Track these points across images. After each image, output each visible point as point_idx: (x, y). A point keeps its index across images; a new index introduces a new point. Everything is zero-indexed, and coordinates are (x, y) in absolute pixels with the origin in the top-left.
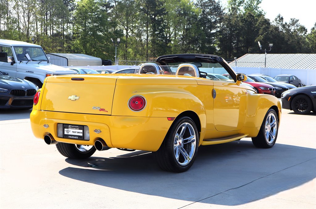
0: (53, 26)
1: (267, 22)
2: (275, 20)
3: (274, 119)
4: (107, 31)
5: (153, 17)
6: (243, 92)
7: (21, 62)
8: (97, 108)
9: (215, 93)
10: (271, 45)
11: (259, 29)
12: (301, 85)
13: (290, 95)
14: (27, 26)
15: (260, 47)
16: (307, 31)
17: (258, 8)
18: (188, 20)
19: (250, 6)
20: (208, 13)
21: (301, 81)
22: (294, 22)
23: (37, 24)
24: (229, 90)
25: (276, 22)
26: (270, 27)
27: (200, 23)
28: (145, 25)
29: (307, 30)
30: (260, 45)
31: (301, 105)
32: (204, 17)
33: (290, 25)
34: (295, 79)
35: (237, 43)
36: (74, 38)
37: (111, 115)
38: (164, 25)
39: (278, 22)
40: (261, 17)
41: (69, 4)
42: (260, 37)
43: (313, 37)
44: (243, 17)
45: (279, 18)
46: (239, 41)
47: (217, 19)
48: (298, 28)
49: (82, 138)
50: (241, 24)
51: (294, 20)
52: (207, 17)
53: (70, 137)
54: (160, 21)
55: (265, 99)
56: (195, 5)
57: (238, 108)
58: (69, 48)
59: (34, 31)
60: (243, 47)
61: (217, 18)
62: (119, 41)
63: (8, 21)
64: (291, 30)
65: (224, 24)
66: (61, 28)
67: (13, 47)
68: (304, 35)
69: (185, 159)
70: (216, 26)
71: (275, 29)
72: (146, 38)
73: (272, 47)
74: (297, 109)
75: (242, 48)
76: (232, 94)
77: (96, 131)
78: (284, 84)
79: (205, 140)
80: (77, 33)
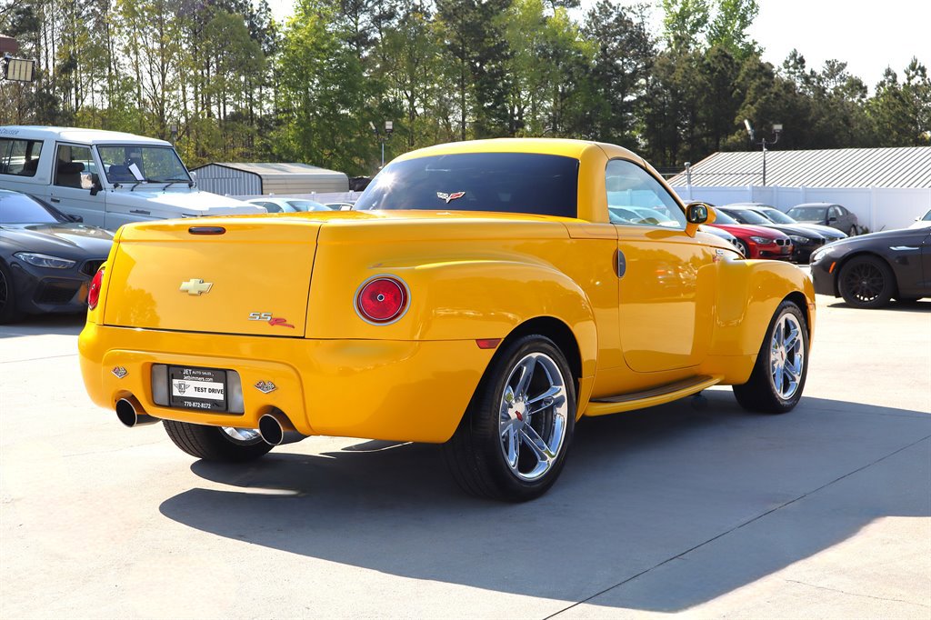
0: (224, 95)
1: (765, 71)
2: (784, 65)
3: (795, 327)
4: (361, 103)
5: (478, 64)
6: (704, 253)
7: (116, 186)
8: (263, 315)
9: (623, 260)
10: (778, 127)
11: (744, 90)
12: (858, 229)
13: (833, 256)
14: (159, 96)
15: (750, 132)
16: (866, 92)
17: (744, 37)
18: (567, 71)
19: (722, 31)
20: (614, 52)
21: (856, 218)
22: (835, 69)
23: (184, 90)
24: (665, 250)
25: (786, 70)
26: (773, 82)
27: (596, 78)
28: (456, 85)
29: (866, 87)
30: (748, 128)
31: (865, 283)
32: (606, 62)
33: (824, 77)
34: (841, 214)
35: (691, 127)
36: (279, 123)
37: (303, 338)
38: (504, 84)
39: (792, 69)
40: (751, 59)
41: (264, 37)
42: (749, 109)
43: (882, 107)
44: (704, 59)
45: (795, 60)
46: (695, 121)
47: (639, 66)
48: (845, 84)
49: (222, 407)
50: (699, 78)
51: (833, 65)
52: (614, 61)
54: (496, 75)
55: (767, 273)
56: (582, 32)
57: (692, 300)
58: (266, 151)
59: (178, 108)
60: (707, 135)
61: (638, 64)
62: (391, 127)
63: (111, 85)
64: (828, 91)
65: (656, 78)
66: (247, 99)
67: (94, 147)
68: (860, 101)
69: (539, 458)
70: (636, 84)
71: (784, 89)
72: (460, 119)
73: (782, 133)
74: (855, 293)
75: (704, 139)
76: (675, 262)
77: (261, 385)
78: (813, 228)
79: (594, 400)
80: (284, 112)
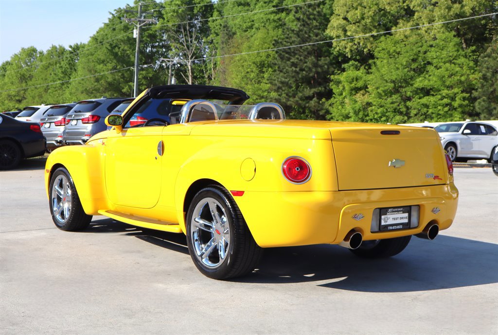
37: (445, 184)
49: (407, 226)
53: (391, 228)
77: (434, 210)
